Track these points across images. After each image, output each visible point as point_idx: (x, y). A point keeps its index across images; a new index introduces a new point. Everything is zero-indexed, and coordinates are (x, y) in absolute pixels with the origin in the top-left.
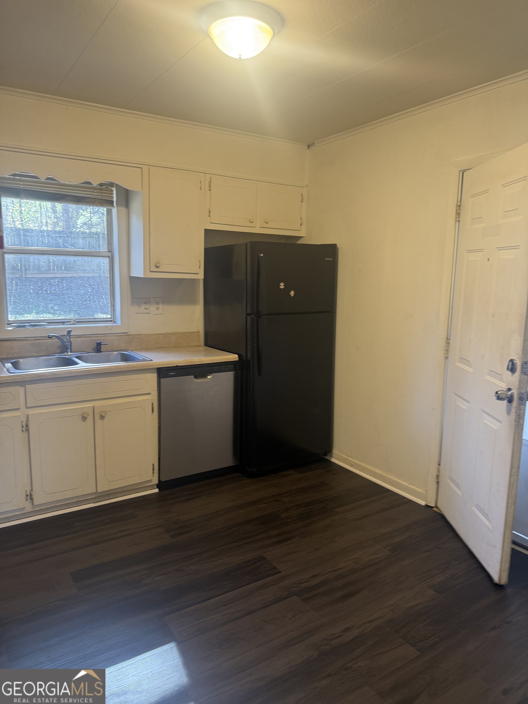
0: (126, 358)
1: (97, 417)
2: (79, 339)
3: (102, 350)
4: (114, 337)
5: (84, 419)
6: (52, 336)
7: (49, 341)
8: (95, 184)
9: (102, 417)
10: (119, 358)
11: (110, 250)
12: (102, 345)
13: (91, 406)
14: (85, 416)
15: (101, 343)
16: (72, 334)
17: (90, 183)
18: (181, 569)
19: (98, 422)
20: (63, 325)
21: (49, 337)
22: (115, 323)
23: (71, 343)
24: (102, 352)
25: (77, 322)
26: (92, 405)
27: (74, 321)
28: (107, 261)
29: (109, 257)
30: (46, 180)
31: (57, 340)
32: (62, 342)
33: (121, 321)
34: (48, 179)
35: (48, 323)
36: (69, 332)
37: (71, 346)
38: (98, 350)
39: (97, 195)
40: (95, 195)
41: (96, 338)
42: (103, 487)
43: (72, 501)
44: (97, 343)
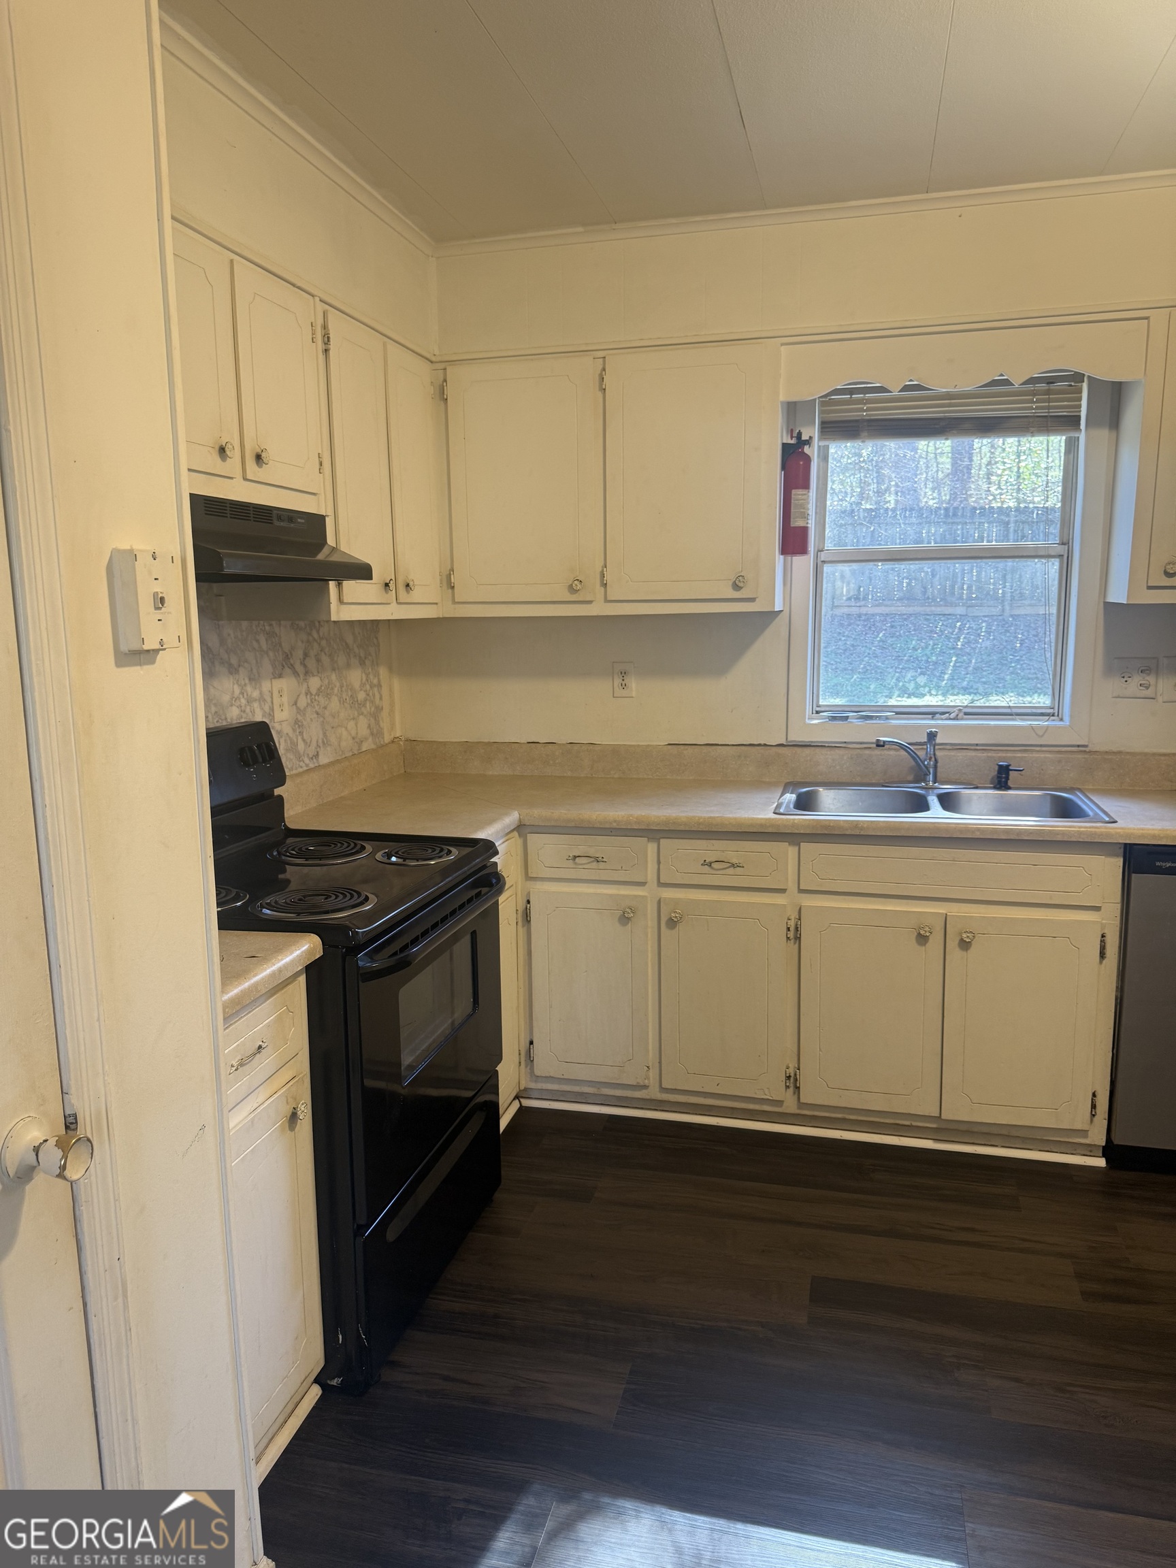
0: (1065, 809)
1: (952, 943)
2: (958, 754)
3: (1010, 783)
4: (1048, 755)
5: (922, 939)
6: (884, 742)
7: (878, 752)
8: (1017, 381)
9: (965, 945)
10: (1047, 806)
11: (1065, 541)
12: (1011, 772)
13: (941, 911)
14: (922, 932)
15: (1010, 765)
16: (939, 740)
17: (1007, 382)
18: (1068, 1388)
19: (955, 954)
20: (933, 718)
21: (878, 746)
22: (1061, 720)
23: (936, 761)
24: (1009, 788)
25: (966, 714)
26: (944, 912)
27: (960, 710)
28: (1054, 567)
29: (1061, 556)
30: (899, 392)
31: (903, 753)
32: (912, 757)
33: (1071, 717)
34: (906, 388)
35: (897, 713)
36: (932, 736)
37: (935, 767)
38: (999, 782)
39: (1037, 408)
40: (1034, 408)
41: (1000, 754)
42: (957, 1110)
43: (882, 1121)
44: (1000, 766)
